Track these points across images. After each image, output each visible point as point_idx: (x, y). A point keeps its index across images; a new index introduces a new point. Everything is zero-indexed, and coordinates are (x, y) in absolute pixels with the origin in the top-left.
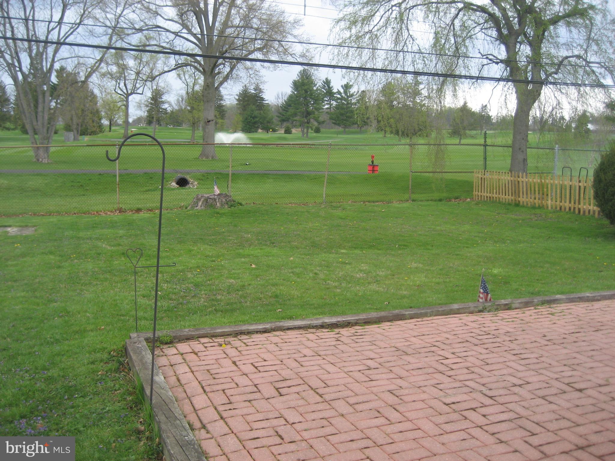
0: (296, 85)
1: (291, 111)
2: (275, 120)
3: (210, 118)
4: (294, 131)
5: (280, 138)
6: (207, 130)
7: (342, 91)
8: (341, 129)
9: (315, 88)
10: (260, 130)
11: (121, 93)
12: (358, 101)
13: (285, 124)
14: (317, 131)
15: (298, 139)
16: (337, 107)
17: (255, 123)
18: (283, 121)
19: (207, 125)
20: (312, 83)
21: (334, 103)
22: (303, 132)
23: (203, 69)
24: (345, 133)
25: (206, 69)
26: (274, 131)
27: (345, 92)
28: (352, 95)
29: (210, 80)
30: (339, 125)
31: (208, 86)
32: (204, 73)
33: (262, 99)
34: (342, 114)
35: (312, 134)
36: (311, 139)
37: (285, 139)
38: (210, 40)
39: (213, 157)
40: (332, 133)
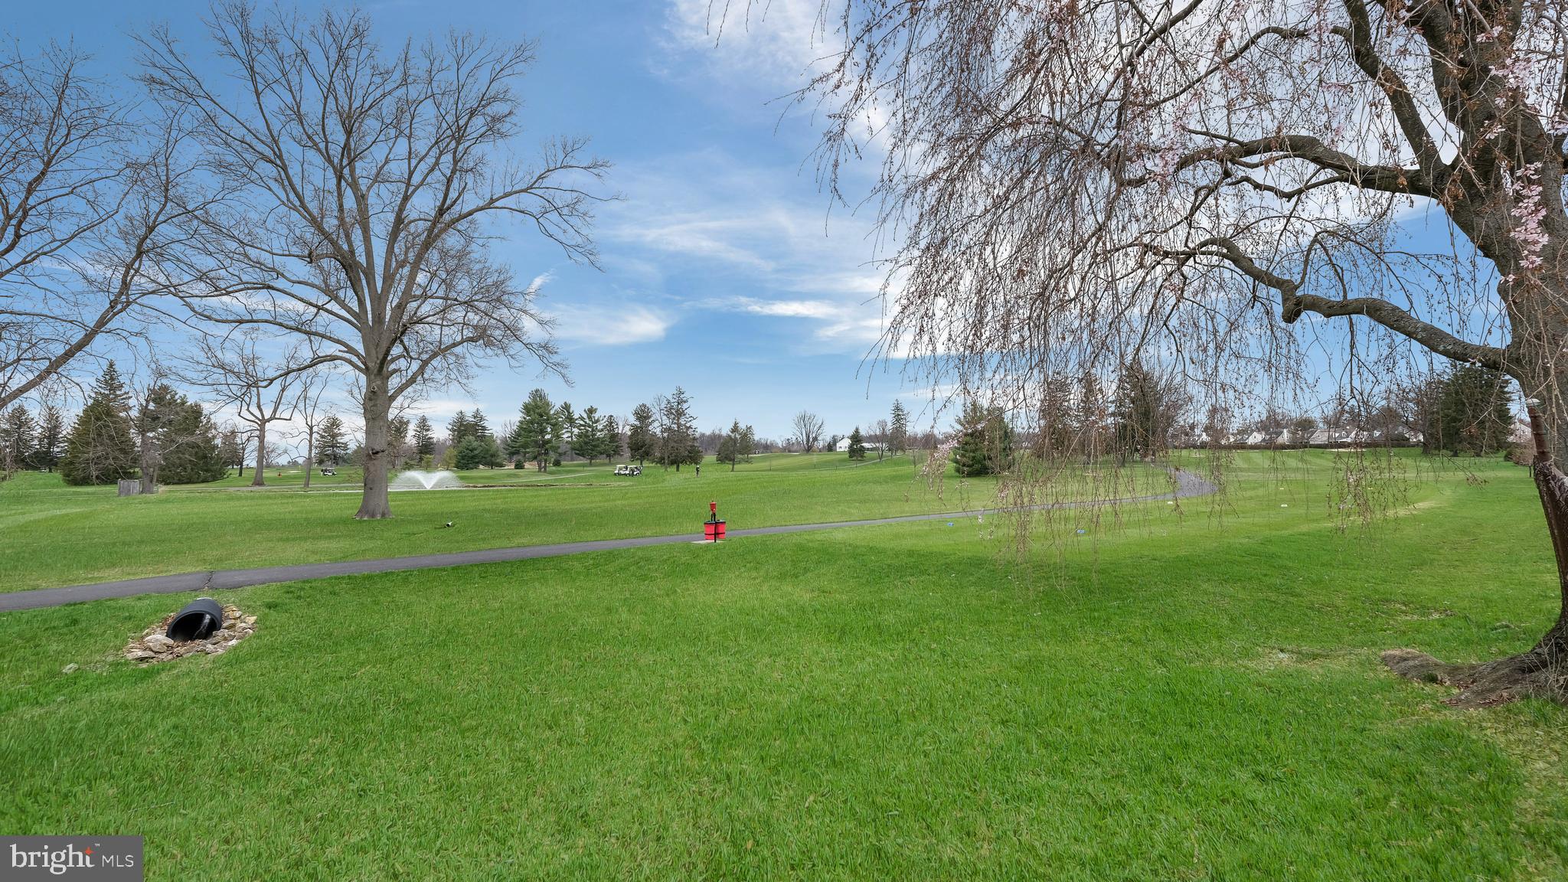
0: (527, 409)
1: (521, 440)
2: (503, 455)
3: (377, 448)
4: (527, 465)
5: (509, 476)
6: (372, 469)
7: (585, 416)
8: (586, 461)
9: (552, 412)
10: (481, 467)
11: (253, 418)
12: (605, 427)
13: (515, 458)
14: (557, 463)
15: (533, 474)
16: (579, 436)
17: (473, 457)
18: (512, 454)
19: (371, 459)
20: (548, 404)
21: (576, 431)
22: (540, 466)
23: (365, 364)
24: (591, 465)
25: (370, 365)
26: (501, 466)
27: (590, 418)
28: (597, 421)
29: (379, 382)
30: (583, 455)
31: (374, 392)
32: (367, 371)
33: (484, 428)
34: (586, 443)
35: (551, 468)
36: (551, 473)
37: (516, 476)
38: (379, 318)
39: (383, 515)
40: (579, 465)
